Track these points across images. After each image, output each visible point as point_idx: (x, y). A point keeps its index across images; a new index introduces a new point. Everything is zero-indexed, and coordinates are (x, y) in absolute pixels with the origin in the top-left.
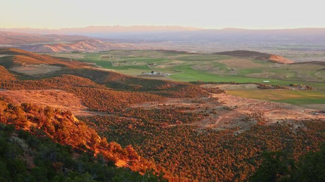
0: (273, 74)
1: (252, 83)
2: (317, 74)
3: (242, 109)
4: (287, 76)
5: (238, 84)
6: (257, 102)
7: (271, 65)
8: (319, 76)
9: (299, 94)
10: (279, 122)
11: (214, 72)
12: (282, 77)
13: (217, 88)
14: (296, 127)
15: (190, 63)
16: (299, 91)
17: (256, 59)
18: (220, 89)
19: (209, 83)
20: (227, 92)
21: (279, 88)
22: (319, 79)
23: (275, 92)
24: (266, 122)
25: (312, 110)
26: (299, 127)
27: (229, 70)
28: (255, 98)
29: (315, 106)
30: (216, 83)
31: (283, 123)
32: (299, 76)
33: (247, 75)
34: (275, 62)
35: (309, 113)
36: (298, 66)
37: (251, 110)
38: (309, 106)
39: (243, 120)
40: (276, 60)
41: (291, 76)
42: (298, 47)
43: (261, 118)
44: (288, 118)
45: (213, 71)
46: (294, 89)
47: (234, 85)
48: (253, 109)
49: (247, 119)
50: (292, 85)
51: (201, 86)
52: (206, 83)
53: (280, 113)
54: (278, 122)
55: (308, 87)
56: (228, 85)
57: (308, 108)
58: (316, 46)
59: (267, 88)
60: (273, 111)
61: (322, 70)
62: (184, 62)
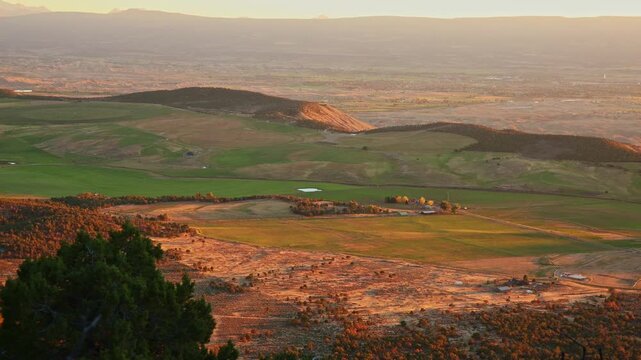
0: (325, 164)
1: (270, 198)
2: (455, 162)
3: (274, 287)
4: (370, 172)
5: (224, 201)
6: (307, 258)
7: (309, 137)
8: (463, 171)
9: (424, 228)
10: (408, 320)
11: (126, 163)
12: (352, 174)
13: (162, 218)
14: (467, 334)
15: (32, 130)
16: (421, 220)
17: (258, 115)
18: (171, 219)
19: (124, 201)
20: (199, 230)
21: (359, 210)
22: (464, 177)
23: (351, 224)
24: (368, 323)
25: (485, 279)
26: (476, 336)
27: (178, 155)
28: (297, 247)
29: (486, 263)
30: (151, 201)
31: (421, 324)
32: (406, 171)
33: (240, 170)
34: (321, 126)
35: (481, 288)
36: (392, 138)
37: (303, 288)
38: (468, 264)
39: (293, 324)
40: (319, 118)
41: (381, 171)
42: (365, 78)
43: (345, 311)
44: (426, 307)
45: (122, 157)
46: (403, 213)
47: (212, 207)
48: (308, 285)
49: (303, 317)
50: (391, 201)
51: (102, 211)
52: (115, 202)
53: (392, 291)
54: (403, 324)
55: (444, 206)
56: (191, 207)
57: (470, 273)
58: (418, 75)
59: (322, 213)
60: (372, 287)
61: (467, 149)
62: (8, 128)
